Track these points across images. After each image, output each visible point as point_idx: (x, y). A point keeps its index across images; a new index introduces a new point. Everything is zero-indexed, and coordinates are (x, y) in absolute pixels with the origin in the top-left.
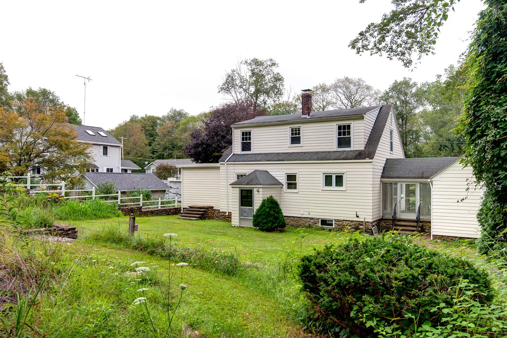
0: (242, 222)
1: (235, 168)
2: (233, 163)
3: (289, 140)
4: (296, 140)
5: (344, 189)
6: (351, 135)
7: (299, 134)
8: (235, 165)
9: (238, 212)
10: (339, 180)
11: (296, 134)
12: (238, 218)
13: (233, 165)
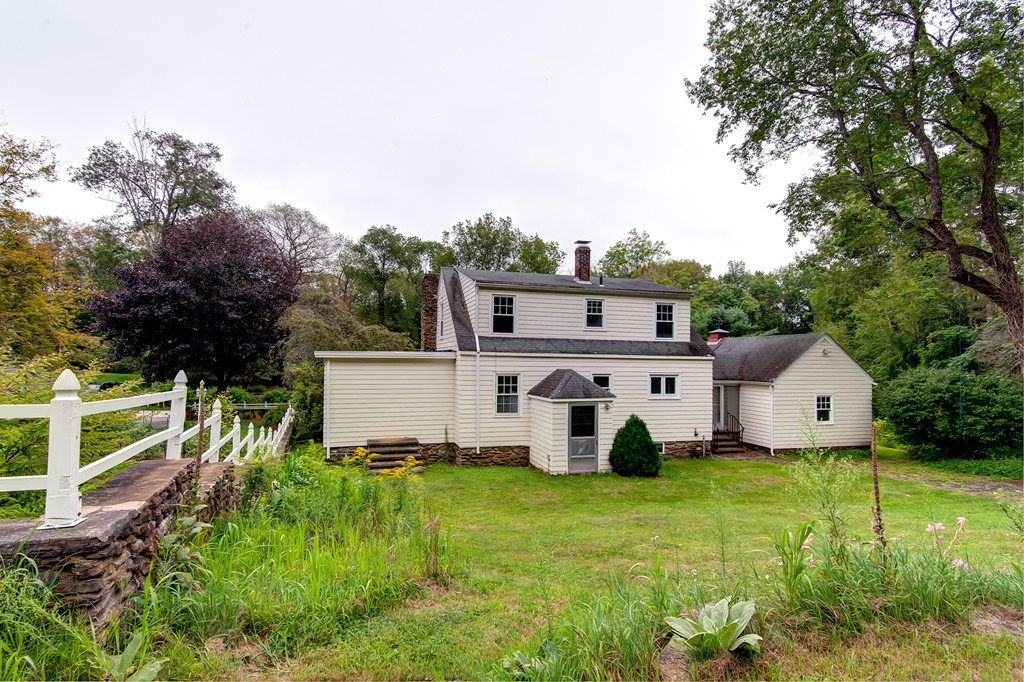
0: (575, 465)
1: (498, 363)
2: (494, 354)
3: (584, 320)
4: (594, 320)
5: (678, 397)
6: (674, 320)
7: (600, 311)
8: (498, 359)
9: (566, 448)
10: (671, 386)
11: (594, 311)
12: (566, 458)
13: (494, 359)
